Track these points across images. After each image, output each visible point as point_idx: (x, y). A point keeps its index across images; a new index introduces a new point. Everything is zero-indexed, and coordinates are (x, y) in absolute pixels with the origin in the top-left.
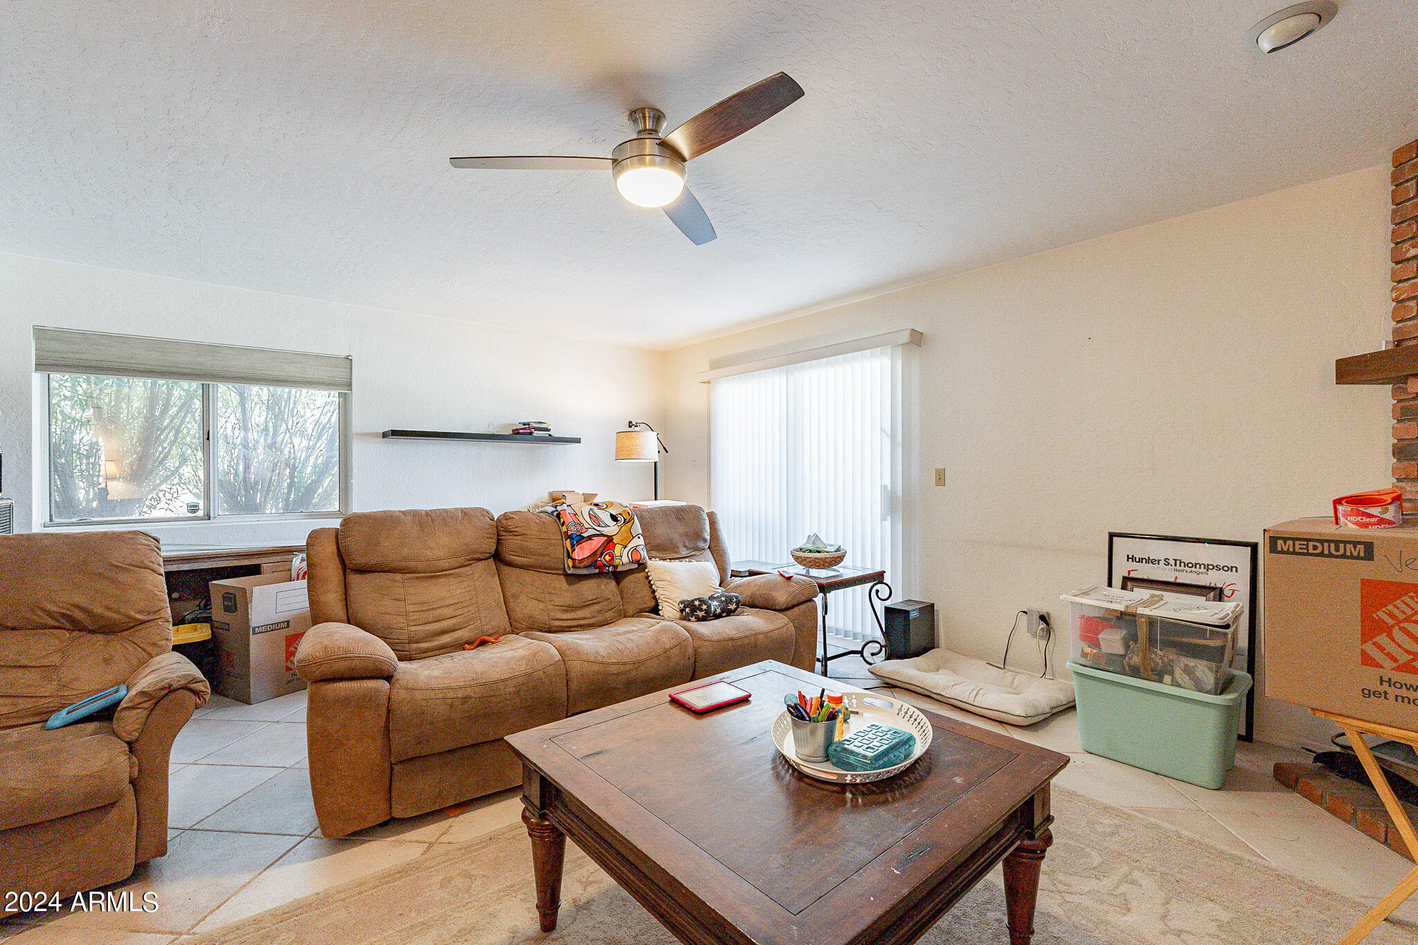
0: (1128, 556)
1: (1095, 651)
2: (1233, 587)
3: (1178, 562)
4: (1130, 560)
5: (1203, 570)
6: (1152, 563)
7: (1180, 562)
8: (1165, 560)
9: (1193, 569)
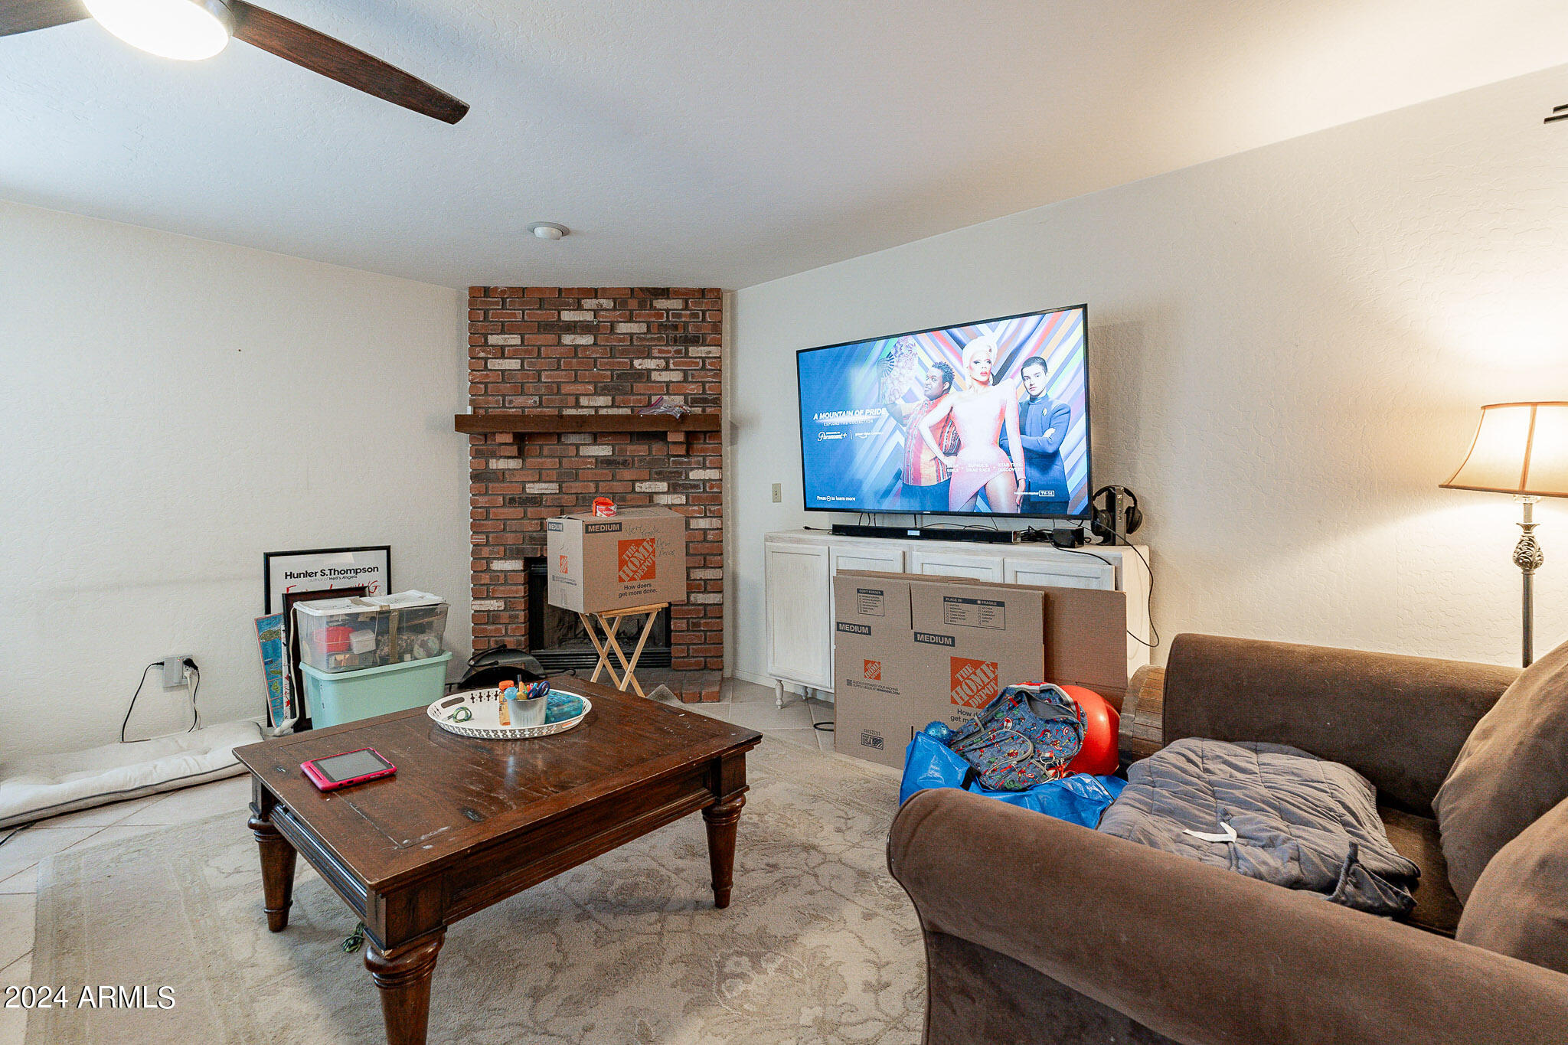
0: (286, 573)
1: (347, 656)
2: (375, 584)
3: (333, 571)
4: (289, 577)
5: (353, 574)
6: (310, 576)
7: (335, 571)
8: (321, 571)
9: (345, 575)
